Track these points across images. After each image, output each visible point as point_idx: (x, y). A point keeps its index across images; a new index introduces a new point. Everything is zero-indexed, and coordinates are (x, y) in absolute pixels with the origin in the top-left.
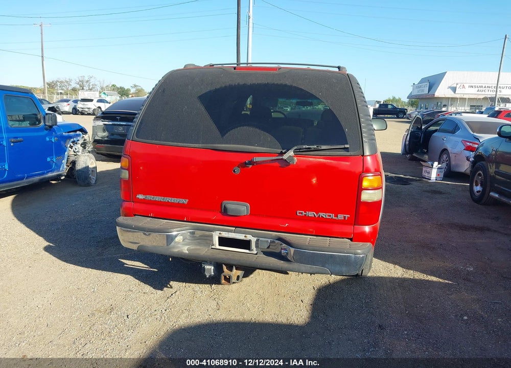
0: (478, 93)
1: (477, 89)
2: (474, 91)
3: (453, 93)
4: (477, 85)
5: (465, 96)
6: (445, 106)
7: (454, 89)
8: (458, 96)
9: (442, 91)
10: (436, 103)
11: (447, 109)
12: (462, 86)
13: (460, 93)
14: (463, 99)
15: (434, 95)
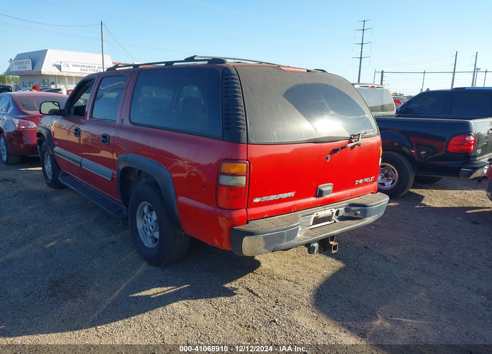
0: (81, 72)
1: (80, 68)
2: (78, 70)
3: (59, 71)
4: (79, 64)
5: (71, 75)
6: (53, 83)
7: (59, 67)
8: (64, 74)
9: (47, 68)
10: (42, 81)
11: (56, 86)
12: (66, 64)
13: (66, 71)
14: (70, 78)
15: (41, 72)
